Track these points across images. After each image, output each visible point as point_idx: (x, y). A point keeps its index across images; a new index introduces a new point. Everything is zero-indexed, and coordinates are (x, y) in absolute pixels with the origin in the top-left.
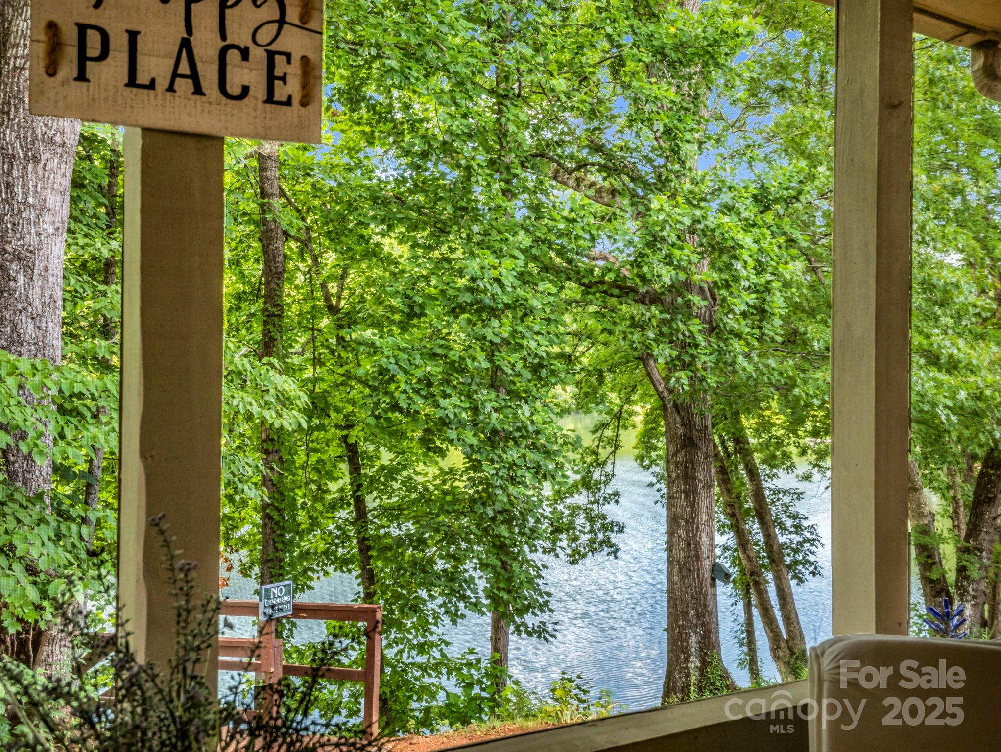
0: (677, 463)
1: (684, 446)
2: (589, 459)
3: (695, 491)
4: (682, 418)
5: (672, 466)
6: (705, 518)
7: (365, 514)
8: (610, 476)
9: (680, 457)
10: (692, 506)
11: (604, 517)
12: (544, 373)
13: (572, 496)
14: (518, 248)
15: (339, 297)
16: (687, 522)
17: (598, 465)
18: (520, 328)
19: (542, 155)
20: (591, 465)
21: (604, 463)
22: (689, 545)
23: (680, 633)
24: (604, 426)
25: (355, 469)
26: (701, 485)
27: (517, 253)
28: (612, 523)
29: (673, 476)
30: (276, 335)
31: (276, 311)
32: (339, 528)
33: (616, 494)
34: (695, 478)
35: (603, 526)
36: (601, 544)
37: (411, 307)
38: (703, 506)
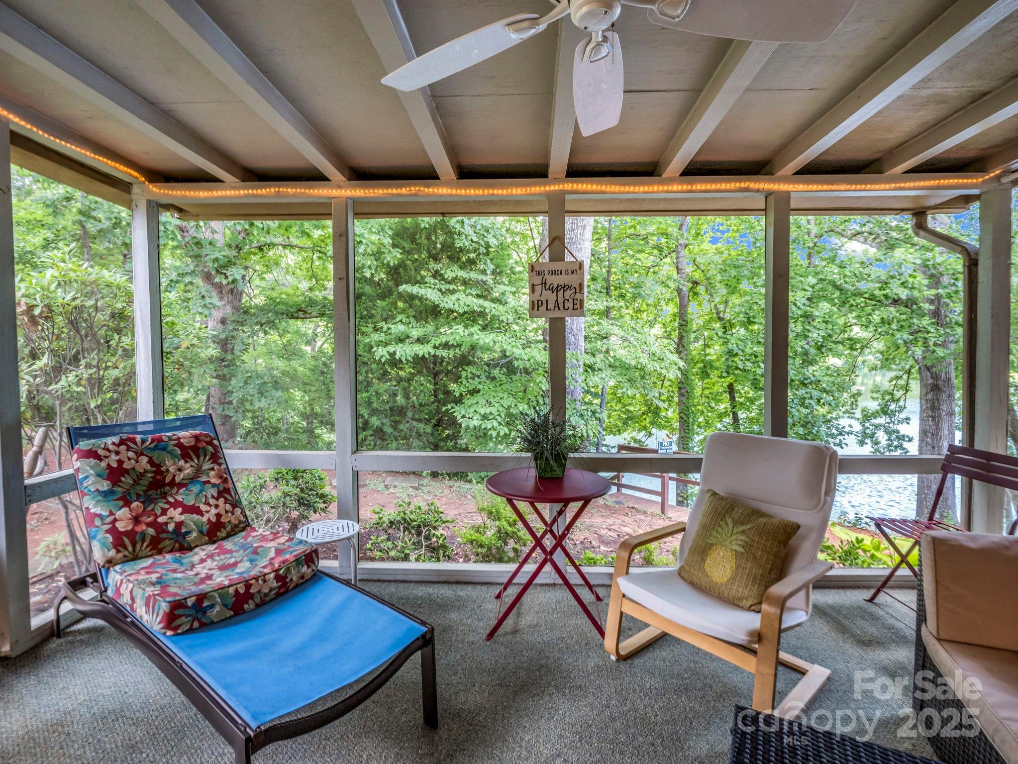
0: (927, 400)
1: (932, 390)
2: (887, 397)
3: (940, 416)
4: (932, 374)
5: (924, 402)
6: (946, 433)
7: (738, 421)
8: (902, 409)
9: (930, 396)
10: (937, 425)
11: (898, 432)
12: (824, 350)
13: (875, 418)
14: (809, 285)
15: (724, 312)
16: (932, 434)
17: (893, 401)
18: (807, 327)
19: (832, 231)
20: (889, 401)
21: (898, 400)
22: (934, 448)
23: (925, 498)
24: (898, 378)
25: (732, 398)
26: (944, 413)
27: (807, 288)
28: (904, 436)
29: (924, 407)
30: (684, 334)
31: (684, 323)
32: (724, 426)
33: (908, 419)
34: (939, 409)
35: (897, 437)
36: (896, 447)
37: (749, 318)
38: (945, 426)
